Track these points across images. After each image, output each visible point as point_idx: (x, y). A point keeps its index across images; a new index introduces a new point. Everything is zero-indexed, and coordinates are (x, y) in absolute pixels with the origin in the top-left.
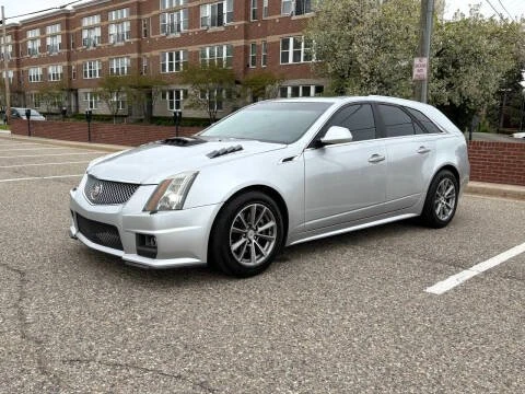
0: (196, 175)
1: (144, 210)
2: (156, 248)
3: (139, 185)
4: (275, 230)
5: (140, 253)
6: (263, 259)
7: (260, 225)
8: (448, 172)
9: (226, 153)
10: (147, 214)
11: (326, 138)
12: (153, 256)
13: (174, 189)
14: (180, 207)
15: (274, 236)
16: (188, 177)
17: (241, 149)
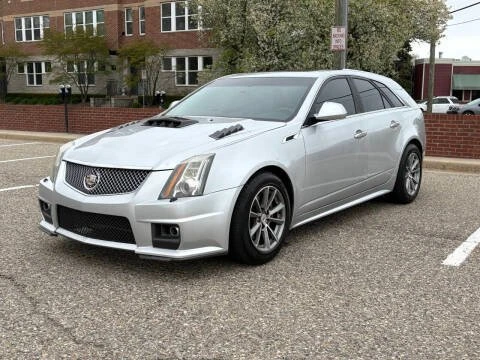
0: (212, 158)
1: (160, 198)
2: (179, 237)
3: (149, 172)
4: (284, 213)
5: (156, 245)
6: (275, 243)
7: (271, 208)
8: (414, 146)
9: (229, 133)
10: (166, 203)
11: (321, 114)
12: (175, 247)
13: (190, 174)
14: (200, 193)
15: (284, 219)
16: (204, 161)
17: (241, 129)
